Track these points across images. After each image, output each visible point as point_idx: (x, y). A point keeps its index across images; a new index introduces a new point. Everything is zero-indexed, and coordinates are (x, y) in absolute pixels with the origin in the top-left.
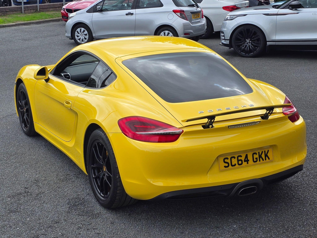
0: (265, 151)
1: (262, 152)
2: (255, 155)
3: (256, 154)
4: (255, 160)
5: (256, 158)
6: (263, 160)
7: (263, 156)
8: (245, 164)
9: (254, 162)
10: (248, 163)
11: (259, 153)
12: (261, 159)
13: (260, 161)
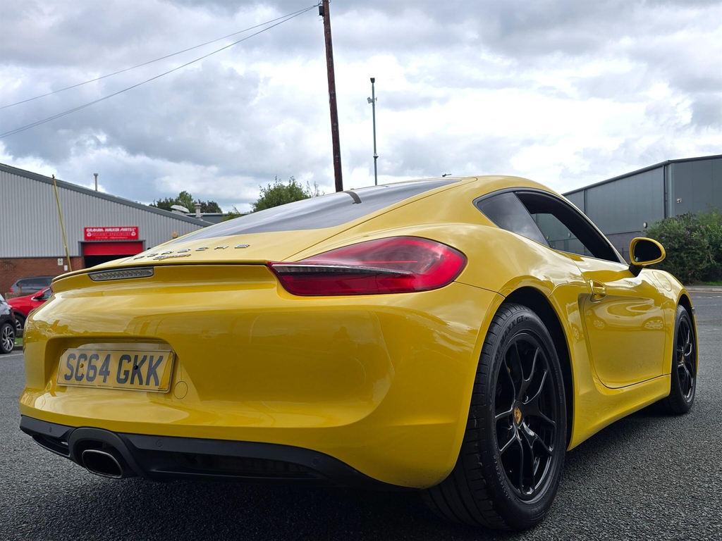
0: (152, 358)
1: (145, 358)
2: (125, 362)
3: (129, 361)
4: (122, 376)
5: (126, 373)
6: (141, 383)
7: (144, 370)
8: (99, 379)
9: (119, 381)
10: (104, 381)
11: (136, 357)
12: (136, 376)
13: (132, 382)
